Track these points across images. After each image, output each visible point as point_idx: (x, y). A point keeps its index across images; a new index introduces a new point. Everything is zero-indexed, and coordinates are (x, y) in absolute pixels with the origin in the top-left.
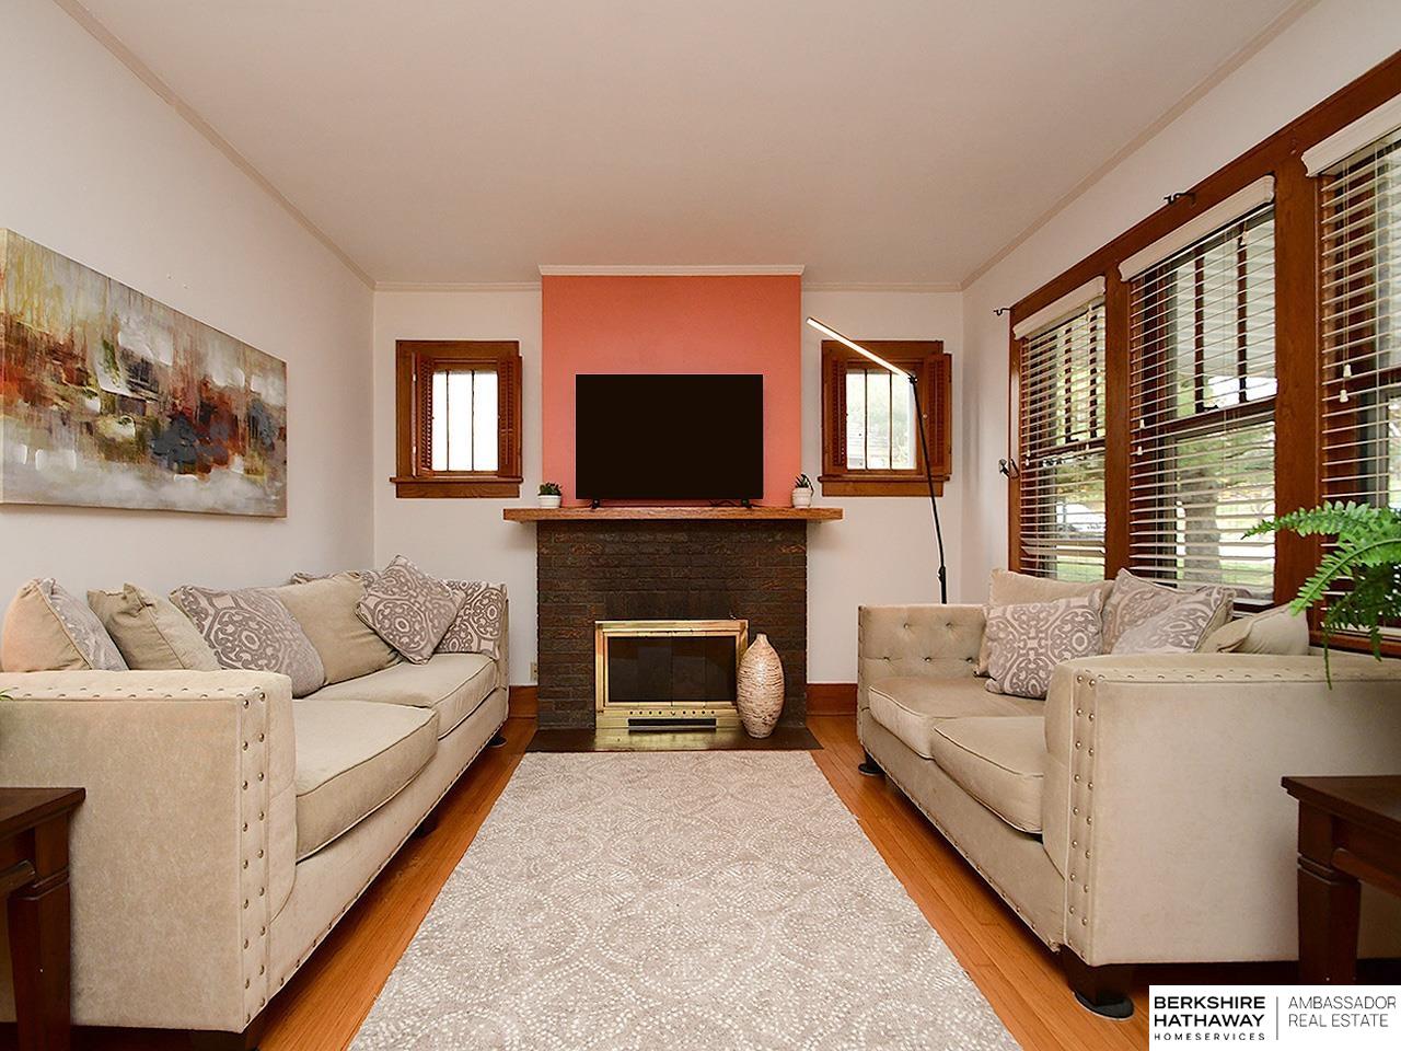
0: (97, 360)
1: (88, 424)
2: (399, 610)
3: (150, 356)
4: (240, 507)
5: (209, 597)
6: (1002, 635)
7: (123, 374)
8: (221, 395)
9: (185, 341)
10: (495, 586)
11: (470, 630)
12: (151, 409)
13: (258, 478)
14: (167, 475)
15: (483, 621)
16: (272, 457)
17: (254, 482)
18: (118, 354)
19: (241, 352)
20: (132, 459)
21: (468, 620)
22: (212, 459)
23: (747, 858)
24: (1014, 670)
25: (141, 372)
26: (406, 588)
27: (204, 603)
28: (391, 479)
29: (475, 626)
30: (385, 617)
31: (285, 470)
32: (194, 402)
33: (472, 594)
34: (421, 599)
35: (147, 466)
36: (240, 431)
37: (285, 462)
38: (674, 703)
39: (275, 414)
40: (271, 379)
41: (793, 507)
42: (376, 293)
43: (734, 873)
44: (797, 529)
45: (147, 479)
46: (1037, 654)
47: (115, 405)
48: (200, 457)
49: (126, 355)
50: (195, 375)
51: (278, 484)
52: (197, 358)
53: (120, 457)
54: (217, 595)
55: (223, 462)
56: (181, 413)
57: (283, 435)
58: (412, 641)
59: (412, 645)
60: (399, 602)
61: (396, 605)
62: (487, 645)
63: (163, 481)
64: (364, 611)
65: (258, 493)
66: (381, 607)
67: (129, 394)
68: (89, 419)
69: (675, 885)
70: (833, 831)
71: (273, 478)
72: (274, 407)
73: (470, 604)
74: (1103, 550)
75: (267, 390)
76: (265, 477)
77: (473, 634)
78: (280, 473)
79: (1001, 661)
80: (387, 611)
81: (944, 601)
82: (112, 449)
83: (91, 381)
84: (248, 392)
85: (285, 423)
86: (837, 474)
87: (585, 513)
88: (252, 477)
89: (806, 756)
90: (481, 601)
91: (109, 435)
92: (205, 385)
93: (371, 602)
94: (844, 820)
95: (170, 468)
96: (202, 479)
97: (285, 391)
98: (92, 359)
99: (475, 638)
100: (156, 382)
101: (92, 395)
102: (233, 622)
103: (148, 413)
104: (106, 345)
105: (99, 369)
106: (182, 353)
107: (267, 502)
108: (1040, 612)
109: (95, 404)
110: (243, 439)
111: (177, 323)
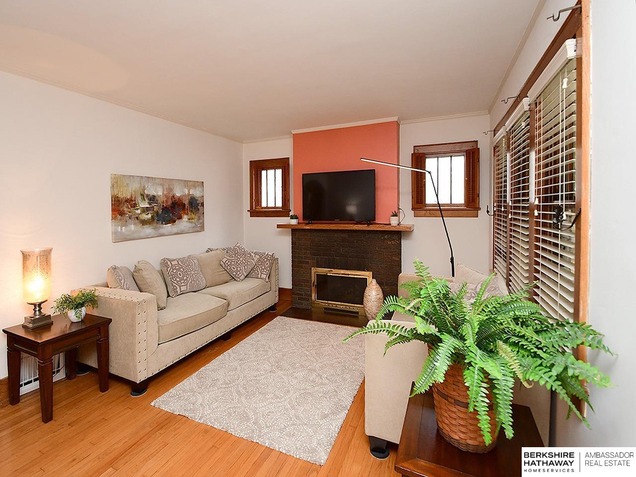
0: (139, 199)
1: (137, 217)
3: (155, 194)
4: (186, 230)
5: (171, 261)
7: (147, 201)
8: (179, 198)
9: (166, 186)
12: (156, 209)
13: (193, 220)
14: (161, 226)
16: (198, 213)
17: (192, 222)
18: (145, 196)
19: (186, 183)
20: (150, 224)
22: (176, 218)
25: (152, 199)
27: (169, 263)
28: (248, 211)
31: (204, 216)
32: (170, 203)
34: (241, 259)
35: (155, 225)
36: (186, 207)
37: (203, 213)
39: (199, 199)
40: (197, 189)
41: (390, 224)
42: (244, 145)
45: (155, 228)
47: (145, 210)
48: (172, 219)
49: (147, 196)
50: (170, 195)
51: (201, 221)
52: (171, 190)
53: (146, 224)
54: (172, 261)
55: (180, 218)
56: (165, 207)
57: (202, 205)
61: (232, 261)
62: (264, 276)
63: (160, 228)
65: (194, 225)
67: (149, 206)
68: (137, 216)
71: (199, 219)
72: (199, 197)
75: (196, 193)
76: (196, 220)
78: (202, 217)
82: (144, 222)
83: (137, 206)
84: (189, 194)
85: (203, 200)
88: (191, 221)
91: (143, 218)
92: (174, 197)
95: (162, 223)
96: (173, 224)
97: (203, 191)
98: (137, 200)
100: (157, 201)
101: (137, 209)
102: (176, 269)
103: (155, 210)
104: (141, 195)
105: (140, 202)
106: (165, 190)
107: (197, 227)
109: (139, 211)
110: (187, 210)
111: (163, 182)
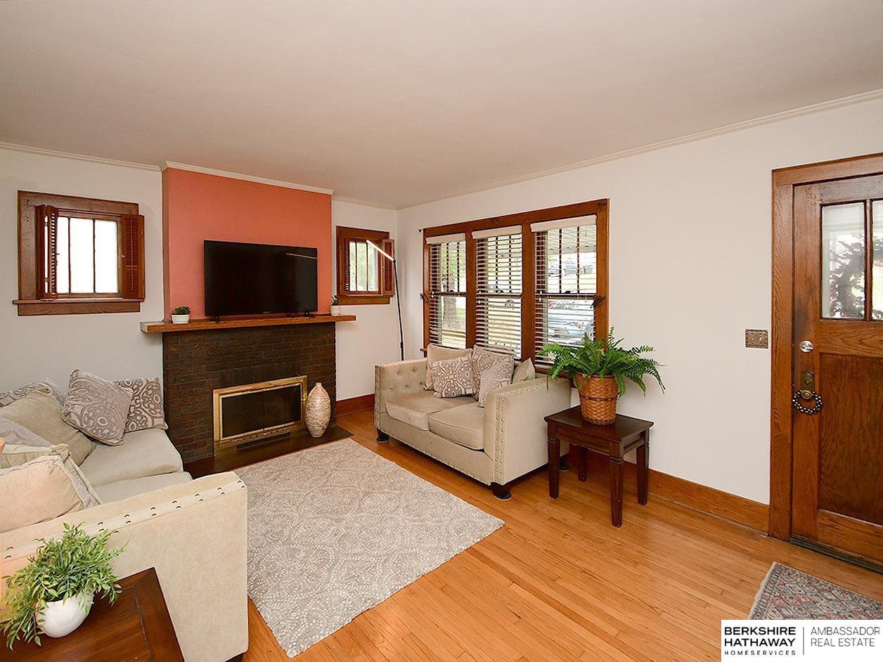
2: (98, 411)
6: (439, 374)
10: (152, 380)
11: (144, 413)
15: (152, 406)
21: (140, 407)
23: (367, 494)
24: (446, 388)
26: (96, 394)
29: (147, 410)
30: (90, 418)
33: (137, 389)
38: (265, 429)
43: (368, 501)
44: (329, 327)
46: (454, 381)
58: (111, 431)
59: (112, 434)
60: (96, 406)
64: (74, 417)
66: (86, 412)
69: (348, 516)
70: (391, 471)
73: (139, 395)
74: (465, 335)
77: (147, 416)
79: (441, 385)
80: (91, 415)
81: (403, 360)
86: (345, 296)
87: (212, 325)
89: (350, 440)
90: (146, 392)
93: (78, 410)
94: (391, 466)
99: (149, 418)
108: (452, 364)
